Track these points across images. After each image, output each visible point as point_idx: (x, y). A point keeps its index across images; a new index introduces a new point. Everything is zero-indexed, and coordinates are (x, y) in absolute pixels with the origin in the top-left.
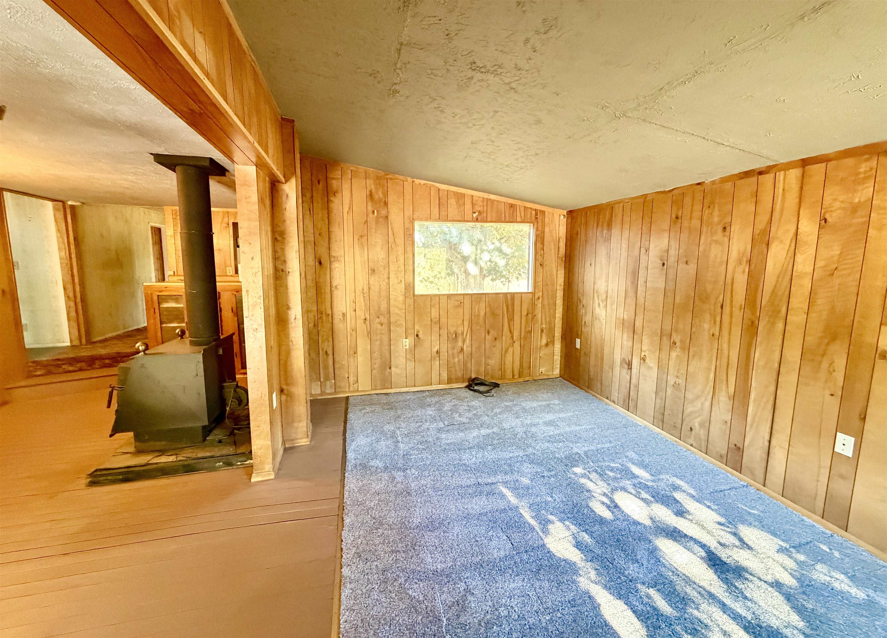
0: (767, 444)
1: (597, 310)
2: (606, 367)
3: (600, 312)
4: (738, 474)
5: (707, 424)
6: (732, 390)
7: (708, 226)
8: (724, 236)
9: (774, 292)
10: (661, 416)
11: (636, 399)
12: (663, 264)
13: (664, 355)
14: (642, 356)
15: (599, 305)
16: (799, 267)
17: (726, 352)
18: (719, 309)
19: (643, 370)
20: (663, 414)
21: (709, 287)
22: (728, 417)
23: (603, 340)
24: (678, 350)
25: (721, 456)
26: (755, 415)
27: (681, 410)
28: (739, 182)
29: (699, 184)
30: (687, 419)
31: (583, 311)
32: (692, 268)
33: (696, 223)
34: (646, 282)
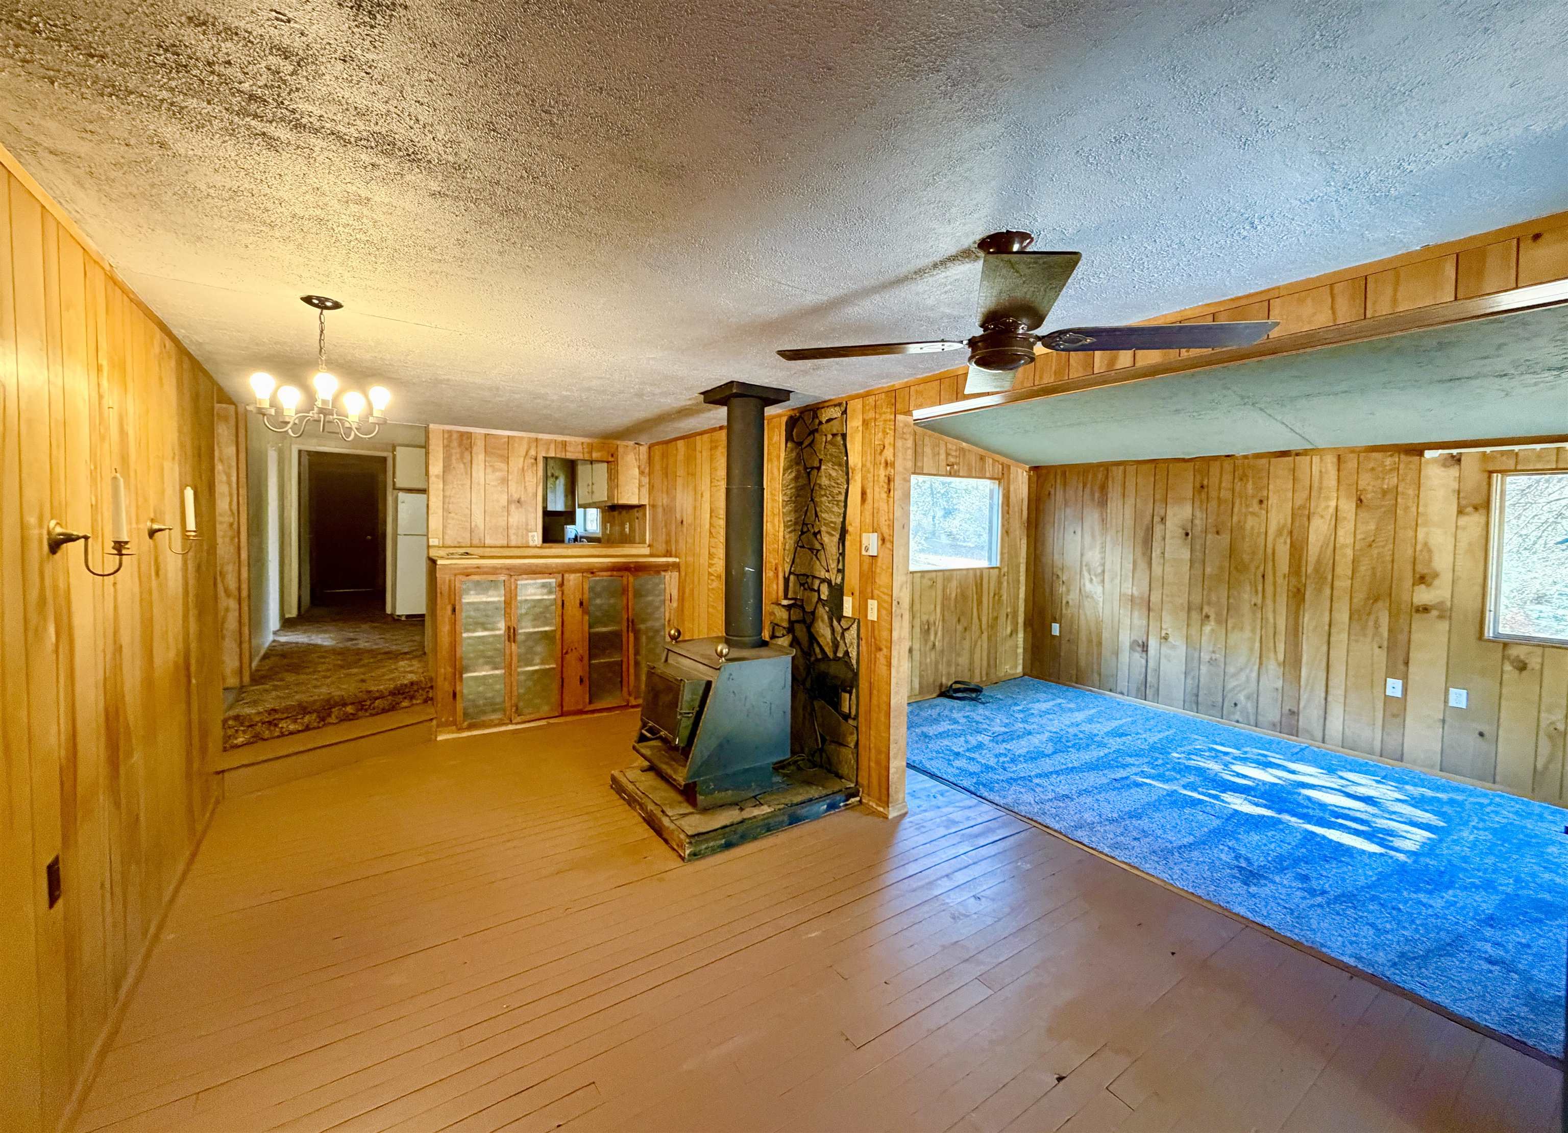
0: (1323, 702)
1: (1088, 587)
2: (1106, 652)
3: (1093, 588)
4: (1294, 738)
5: (1255, 696)
6: (1281, 657)
7: (1241, 497)
8: (1261, 509)
9: (1319, 562)
10: (1194, 698)
11: (1156, 686)
12: (1187, 534)
13: (1194, 631)
14: (1163, 635)
15: (1091, 580)
16: (1341, 540)
17: (1271, 620)
18: (1261, 580)
19: (1164, 650)
20: (1197, 696)
21: (1246, 558)
22: (1279, 684)
23: (1099, 623)
24: (1213, 623)
25: (1274, 725)
26: (1309, 677)
27: (1220, 687)
28: (1273, 460)
29: (1228, 456)
30: (1230, 695)
31: (1063, 589)
32: (1225, 538)
33: (1225, 494)
34: (1163, 553)
